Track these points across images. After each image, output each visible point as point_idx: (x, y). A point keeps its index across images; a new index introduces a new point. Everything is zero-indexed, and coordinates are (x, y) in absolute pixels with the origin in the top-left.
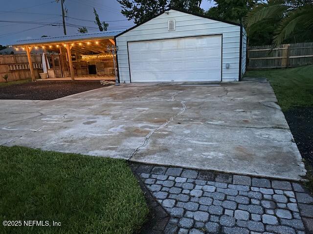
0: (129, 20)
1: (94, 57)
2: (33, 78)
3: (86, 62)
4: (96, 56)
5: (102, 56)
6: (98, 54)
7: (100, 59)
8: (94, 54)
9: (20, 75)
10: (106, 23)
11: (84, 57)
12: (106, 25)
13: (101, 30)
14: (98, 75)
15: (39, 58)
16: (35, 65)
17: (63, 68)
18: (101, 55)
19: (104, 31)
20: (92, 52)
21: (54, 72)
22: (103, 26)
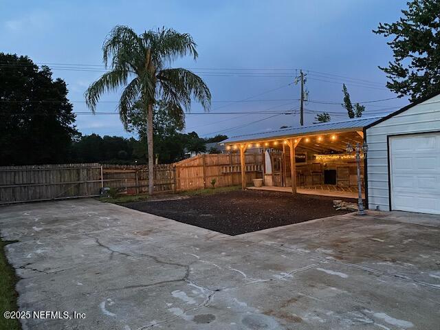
0: (399, 97)
1: (335, 157)
2: (244, 185)
3: (321, 165)
4: (338, 157)
5: (348, 157)
6: (341, 153)
7: (345, 161)
8: (336, 153)
9: (233, 180)
10: (360, 105)
11: (318, 158)
12: (361, 109)
13: (351, 115)
14: (338, 188)
15: (260, 158)
16: (254, 167)
17: (285, 174)
18: (346, 155)
19: (356, 119)
20: (332, 150)
21: (273, 178)
22: (355, 111)
